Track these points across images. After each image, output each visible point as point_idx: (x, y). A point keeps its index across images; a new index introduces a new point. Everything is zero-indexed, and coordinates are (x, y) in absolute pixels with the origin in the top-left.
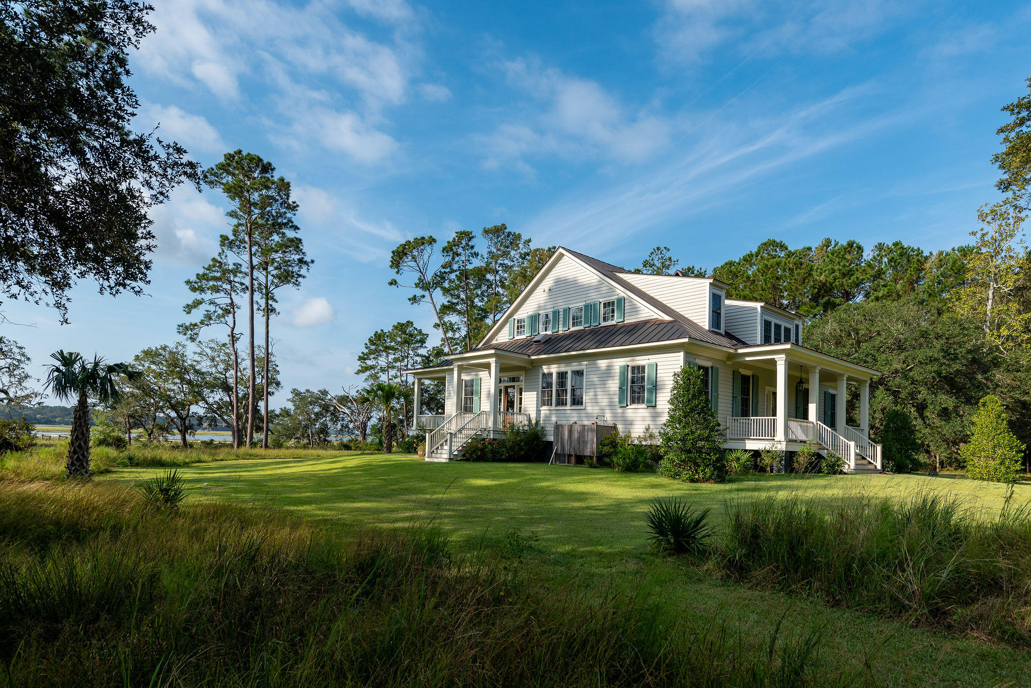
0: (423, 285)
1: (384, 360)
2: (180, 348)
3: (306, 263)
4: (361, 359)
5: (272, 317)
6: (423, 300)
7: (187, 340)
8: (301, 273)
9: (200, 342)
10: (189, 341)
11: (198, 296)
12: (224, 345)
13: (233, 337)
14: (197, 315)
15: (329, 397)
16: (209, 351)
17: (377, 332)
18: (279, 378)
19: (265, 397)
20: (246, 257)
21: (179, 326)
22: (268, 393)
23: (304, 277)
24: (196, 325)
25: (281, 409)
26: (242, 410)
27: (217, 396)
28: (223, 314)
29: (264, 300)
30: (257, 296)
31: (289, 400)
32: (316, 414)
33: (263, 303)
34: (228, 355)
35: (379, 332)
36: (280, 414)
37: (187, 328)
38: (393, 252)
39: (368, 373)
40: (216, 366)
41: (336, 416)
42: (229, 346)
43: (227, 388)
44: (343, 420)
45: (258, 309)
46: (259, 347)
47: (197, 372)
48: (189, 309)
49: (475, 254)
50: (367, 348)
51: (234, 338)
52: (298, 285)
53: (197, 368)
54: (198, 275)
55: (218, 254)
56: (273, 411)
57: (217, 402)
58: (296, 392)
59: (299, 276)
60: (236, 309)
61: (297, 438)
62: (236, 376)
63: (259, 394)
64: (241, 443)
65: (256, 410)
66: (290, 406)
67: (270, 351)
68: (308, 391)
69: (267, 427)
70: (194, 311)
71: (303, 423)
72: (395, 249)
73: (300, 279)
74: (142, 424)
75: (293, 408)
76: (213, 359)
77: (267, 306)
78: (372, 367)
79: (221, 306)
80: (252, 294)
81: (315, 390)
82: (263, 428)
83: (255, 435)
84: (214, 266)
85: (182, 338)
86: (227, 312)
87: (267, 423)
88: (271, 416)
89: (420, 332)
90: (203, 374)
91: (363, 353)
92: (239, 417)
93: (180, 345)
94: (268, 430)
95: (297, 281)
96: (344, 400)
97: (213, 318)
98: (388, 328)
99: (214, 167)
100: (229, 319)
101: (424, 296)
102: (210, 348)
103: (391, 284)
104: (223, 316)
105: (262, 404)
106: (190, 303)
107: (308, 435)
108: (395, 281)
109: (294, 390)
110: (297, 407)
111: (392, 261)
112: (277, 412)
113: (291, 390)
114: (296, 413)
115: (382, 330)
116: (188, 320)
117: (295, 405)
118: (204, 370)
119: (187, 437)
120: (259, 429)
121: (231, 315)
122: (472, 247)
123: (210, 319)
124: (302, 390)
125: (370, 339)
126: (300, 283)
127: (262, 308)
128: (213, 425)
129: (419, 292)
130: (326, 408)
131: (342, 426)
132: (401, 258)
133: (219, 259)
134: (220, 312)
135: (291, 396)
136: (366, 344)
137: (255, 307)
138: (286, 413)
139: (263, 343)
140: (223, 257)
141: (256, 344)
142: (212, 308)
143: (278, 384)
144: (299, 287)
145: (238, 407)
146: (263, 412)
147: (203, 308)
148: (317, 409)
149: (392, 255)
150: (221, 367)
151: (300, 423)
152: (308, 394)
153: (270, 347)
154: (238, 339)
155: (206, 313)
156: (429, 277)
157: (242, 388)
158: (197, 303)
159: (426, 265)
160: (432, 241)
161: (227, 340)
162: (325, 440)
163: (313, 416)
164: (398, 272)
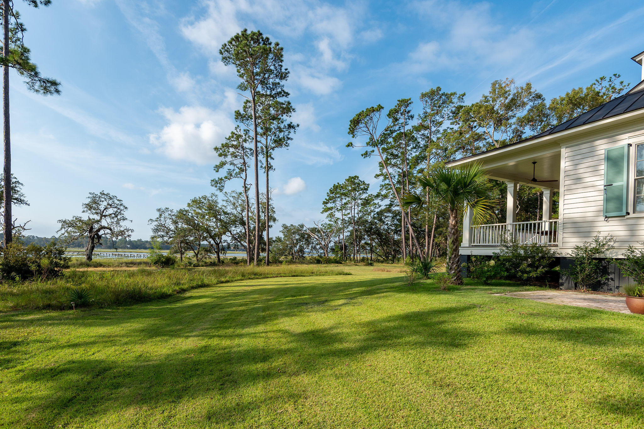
0: (373, 143)
1: (339, 203)
2: (214, 197)
3: (293, 127)
4: (325, 203)
5: (271, 172)
6: (373, 154)
7: (217, 190)
8: (289, 137)
9: (226, 192)
10: (219, 191)
11: (222, 159)
12: (241, 194)
13: (246, 187)
14: (223, 173)
15: (305, 229)
16: (232, 199)
17: (334, 185)
18: (275, 216)
19: (266, 229)
20: (252, 127)
21: (212, 181)
22: (269, 226)
23: (292, 139)
24: (221, 179)
25: (276, 237)
26: (253, 238)
27: (238, 230)
28: (239, 172)
29: (265, 158)
30: (261, 157)
31: (280, 231)
32: (297, 240)
33: (264, 161)
34: (243, 201)
35: (337, 184)
36: (276, 240)
37: (217, 182)
38: (351, 121)
39: (329, 212)
40: (236, 208)
41: (308, 241)
42: (243, 194)
43: (243, 223)
44: (313, 243)
45: (261, 167)
46: (262, 194)
47: (226, 213)
48: (218, 168)
49: (411, 117)
50: (328, 196)
51: (246, 189)
52: (287, 146)
53: (225, 211)
54: (222, 144)
55: (235, 128)
56: (272, 238)
57: (238, 233)
58: (285, 227)
59: (288, 138)
60: (247, 168)
61: (286, 255)
62: (248, 215)
63: (263, 226)
64: (251, 259)
65: (261, 237)
66: (281, 236)
67: (269, 197)
68: (292, 225)
69: (269, 248)
70: (220, 170)
71: (289, 246)
72: (352, 119)
73: (289, 141)
74: (192, 248)
75: (283, 236)
76: (234, 204)
77: (268, 165)
78: (331, 209)
79: (238, 166)
80: (257, 156)
81: (296, 224)
82: (266, 249)
83: (261, 254)
84: (233, 137)
85: (214, 190)
86: (242, 170)
87: (269, 246)
88: (270, 241)
89: (364, 183)
90: (228, 214)
91: (326, 199)
92: (250, 242)
93: (214, 195)
94: (269, 250)
95: (287, 143)
96: (314, 230)
97: (233, 175)
98: (342, 182)
99: (227, 43)
100: (243, 175)
101: (373, 151)
102: (233, 197)
103: (348, 146)
104: (239, 173)
105: (265, 233)
106: (218, 164)
107: (292, 254)
108: (351, 143)
109: (284, 225)
110: (285, 236)
111: (350, 129)
112: (274, 239)
113: (282, 225)
114: (285, 240)
115: (338, 183)
116: (217, 176)
117: (284, 235)
118: (229, 212)
119: (221, 255)
120: (263, 250)
121: (244, 173)
122: (409, 112)
123: (231, 175)
124: (289, 225)
125: (330, 190)
126: (289, 144)
127: (264, 166)
128: (236, 248)
129: (370, 149)
130: (302, 236)
131: (312, 247)
132: (355, 126)
133: (236, 133)
134: (237, 170)
135: (282, 229)
136: (328, 193)
137: (259, 164)
138: (279, 240)
139: (265, 191)
140: (238, 130)
141: (260, 192)
142: (232, 167)
143: (275, 220)
144: (288, 147)
145: (249, 235)
146: (266, 239)
147: (227, 167)
148: (297, 237)
149: (350, 123)
150: (239, 209)
151: (287, 246)
152: (292, 228)
153: (269, 194)
154: (249, 189)
155: (228, 171)
156: (377, 137)
157: (252, 222)
158: (223, 164)
159: (375, 128)
160: (380, 108)
161: (242, 190)
162: (302, 256)
163: (295, 241)
164: (354, 136)
